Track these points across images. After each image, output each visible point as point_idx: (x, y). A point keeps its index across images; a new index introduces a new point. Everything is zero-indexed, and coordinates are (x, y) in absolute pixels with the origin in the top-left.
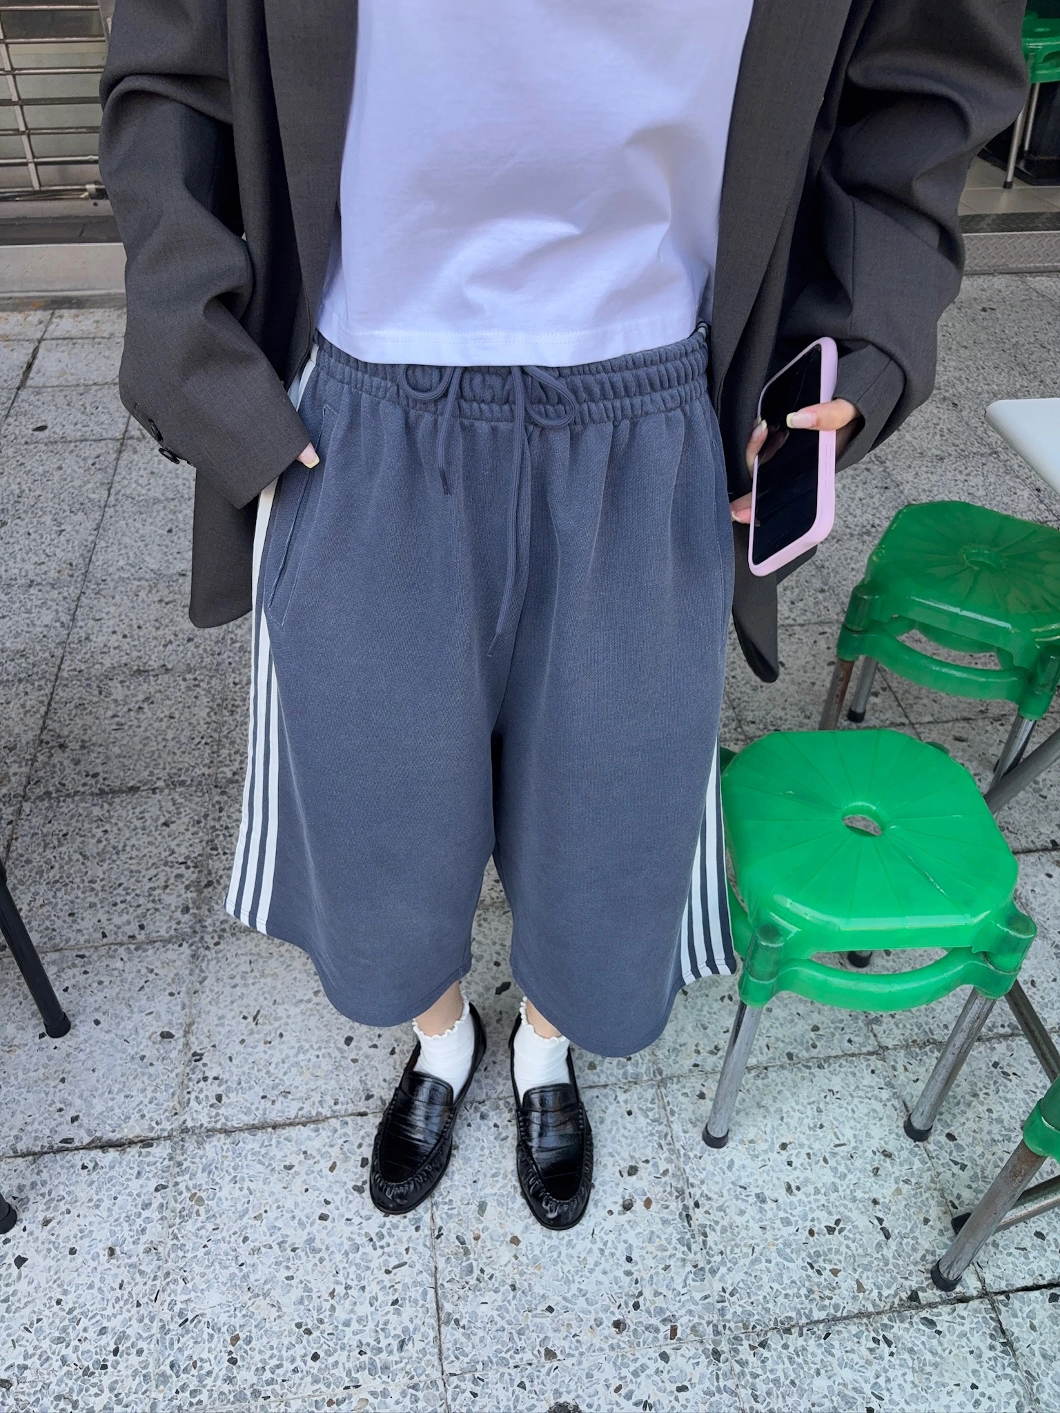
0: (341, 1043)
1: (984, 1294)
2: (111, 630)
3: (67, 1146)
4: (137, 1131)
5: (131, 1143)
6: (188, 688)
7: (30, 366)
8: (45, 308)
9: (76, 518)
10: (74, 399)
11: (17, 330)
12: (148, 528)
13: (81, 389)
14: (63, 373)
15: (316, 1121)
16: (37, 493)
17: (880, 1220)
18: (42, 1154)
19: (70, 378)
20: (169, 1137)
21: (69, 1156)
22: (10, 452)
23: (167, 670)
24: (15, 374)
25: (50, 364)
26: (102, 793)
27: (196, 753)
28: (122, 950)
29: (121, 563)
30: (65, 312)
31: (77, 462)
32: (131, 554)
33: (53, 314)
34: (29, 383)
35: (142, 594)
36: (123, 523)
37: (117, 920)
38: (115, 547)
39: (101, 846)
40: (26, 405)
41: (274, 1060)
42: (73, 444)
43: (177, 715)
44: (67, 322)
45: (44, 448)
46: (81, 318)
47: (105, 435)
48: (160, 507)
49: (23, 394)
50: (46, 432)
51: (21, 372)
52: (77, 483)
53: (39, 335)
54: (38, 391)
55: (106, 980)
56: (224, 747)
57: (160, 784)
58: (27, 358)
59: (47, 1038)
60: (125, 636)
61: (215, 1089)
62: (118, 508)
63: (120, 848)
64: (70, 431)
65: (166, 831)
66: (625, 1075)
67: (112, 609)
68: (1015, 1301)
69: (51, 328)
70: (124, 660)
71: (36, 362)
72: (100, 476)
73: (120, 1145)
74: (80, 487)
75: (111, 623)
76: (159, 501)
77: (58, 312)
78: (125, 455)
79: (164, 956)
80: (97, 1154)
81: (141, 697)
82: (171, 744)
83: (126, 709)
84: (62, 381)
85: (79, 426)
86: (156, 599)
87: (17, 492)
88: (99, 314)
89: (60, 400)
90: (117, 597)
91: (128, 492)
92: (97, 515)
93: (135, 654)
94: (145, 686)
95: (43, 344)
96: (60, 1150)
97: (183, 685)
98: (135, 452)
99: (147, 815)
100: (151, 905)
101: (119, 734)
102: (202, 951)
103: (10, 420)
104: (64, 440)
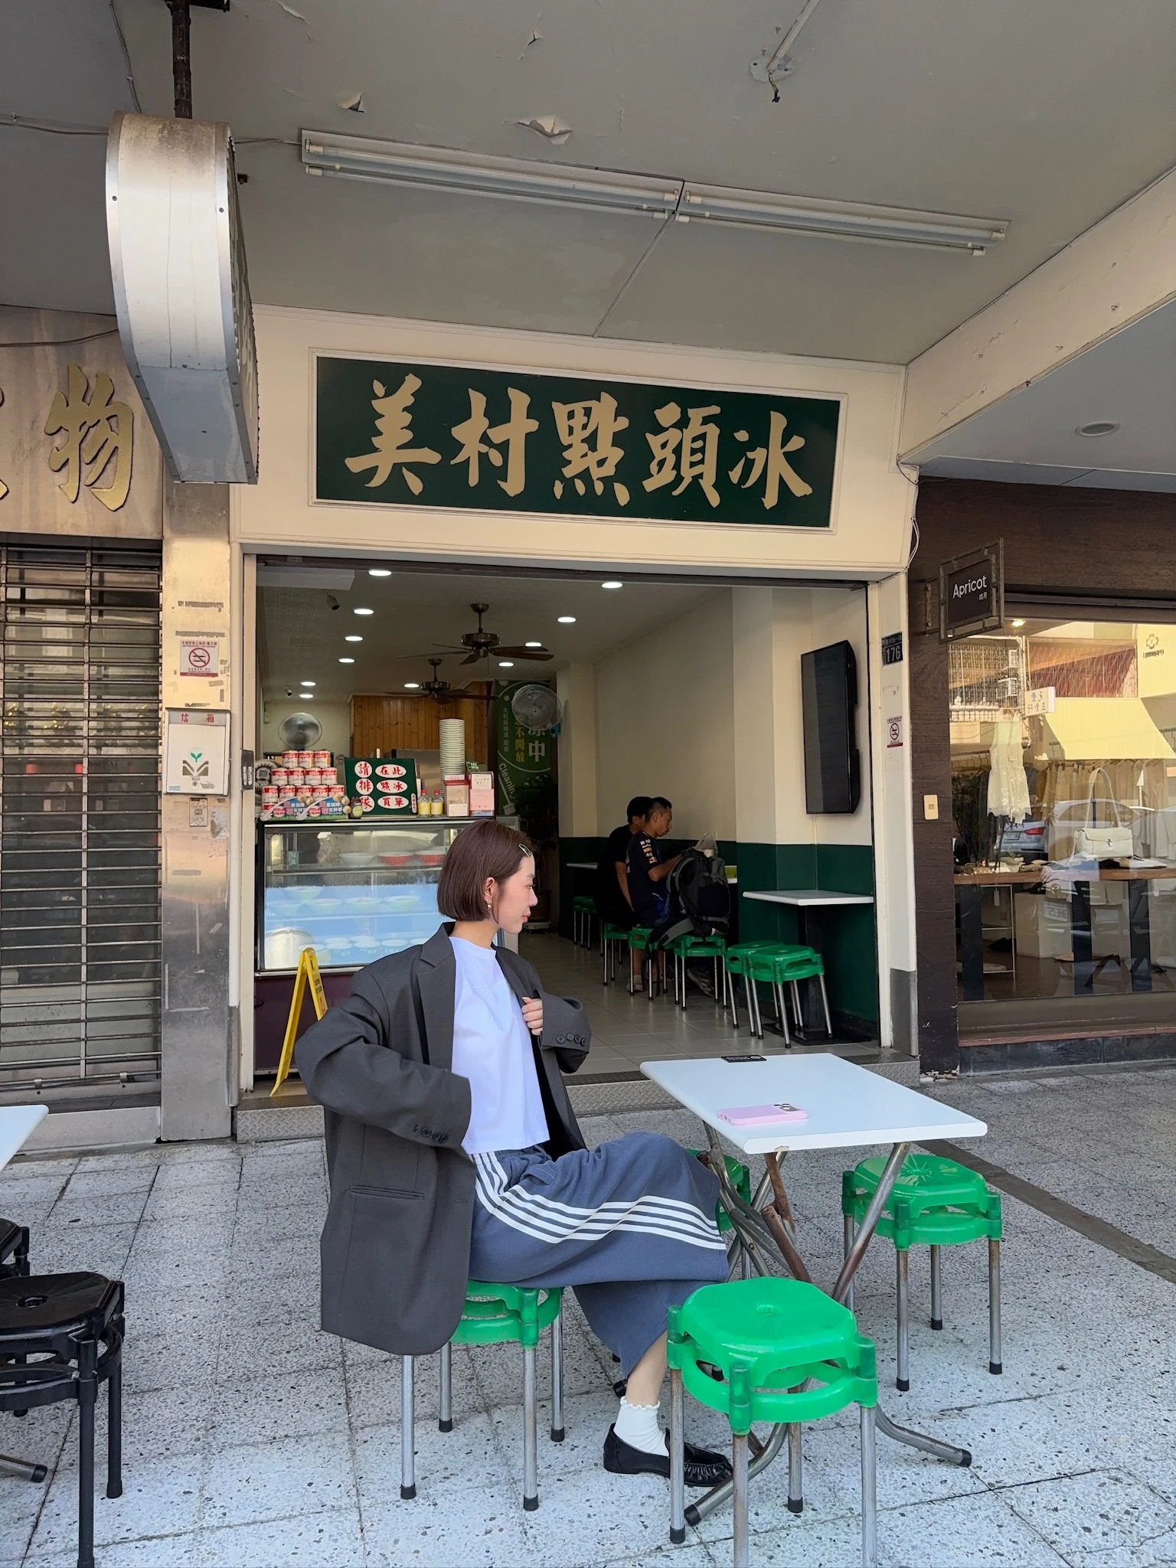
0: (306, 1485)
1: (701, 1543)
2: (136, 1317)
3: (124, 1540)
4: (171, 1531)
5: (167, 1536)
6: (194, 1340)
7: (64, 1189)
8: (74, 1157)
9: (106, 1265)
10: (100, 1203)
11: (52, 1170)
12: (161, 1266)
13: (106, 1198)
14: (90, 1191)
15: (291, 1517)
16: (75, 1254)
17: (643, 1522)
18: (108, 1545)
19: (96, 1193)
20: (192, 1532)
21: (127, 1544)
22: (53, 1234)
23: (179, 1333)
24: (53, 1194)
25: (78, 1186)
26: (135, 1393)
27: (202, 1370)
28: (155, 1460)
29: (142, 1284)
30: (91, 1158)
31: (105, 1236)
32: (149, 1279)
33: (80, 1160)
34: (64, 1197)
35: (159, 1298)
36: (142, 1264)
37: (149, 1447)
38: (137, 1277)
39: (136, 1417)
40: (63, 1210)
41: (260, 1497)
42: (100, 1228)
43: (187, 1353)
44: (92, 1163)
45: (78, 1230)
46: (102, 1160)
47: (125, 1220)
48: (170, 1254)
49: (60, 1204)
50: (80, 1222)
51: (58, 1192)
52: (105, 1247)
53: (71, 1172)
54: (71, 1202)
55: (145, 1473)
56: (221, 1365)
57: (177, 1385)
58: (63, 1184)
59: (107, 1499)
60: (147, 1320)
61: (222, 1510)
62: (138, 1257)
63: (150, 1416)
64: (98, 1220)
65: (182, 1406)
66: (491, 1482)
67: (136, 1307)
68: (718, 1544)
69: (80, 1167)
70: (147, 1330)
71: (69, 1186)
72: (122, 1242)
73: (161, 1537)
74: (108, 1249)
75: (137, 1313)
76: (169, 1252)
77: (84, 1159)
78: (141, 1231)
79: (184, 1460)
80: (146, 1542)
81: (160, 1347)
82: (182, 1368)
83: (150, 1353)
84: (90, 1195)
85: (105, 1217)
86: (169, 1300)
87: (60, 1254)
88: (116, 1157)
89: (89, 1204)
90: (140, 1301)
91: (145, 1249)
92: (122, 1262)
93: (155, 1327)
94: (163, 1342)
95: (74, 1176)
96: (119, 1543)
97: (191, 1339)
98: (149, 1227)
99: (168, 1400)
100: (173, 1439)
101: (145, 1366)
102: (209, 1456)
103: (51, 1218)
104: (93, 1225)
